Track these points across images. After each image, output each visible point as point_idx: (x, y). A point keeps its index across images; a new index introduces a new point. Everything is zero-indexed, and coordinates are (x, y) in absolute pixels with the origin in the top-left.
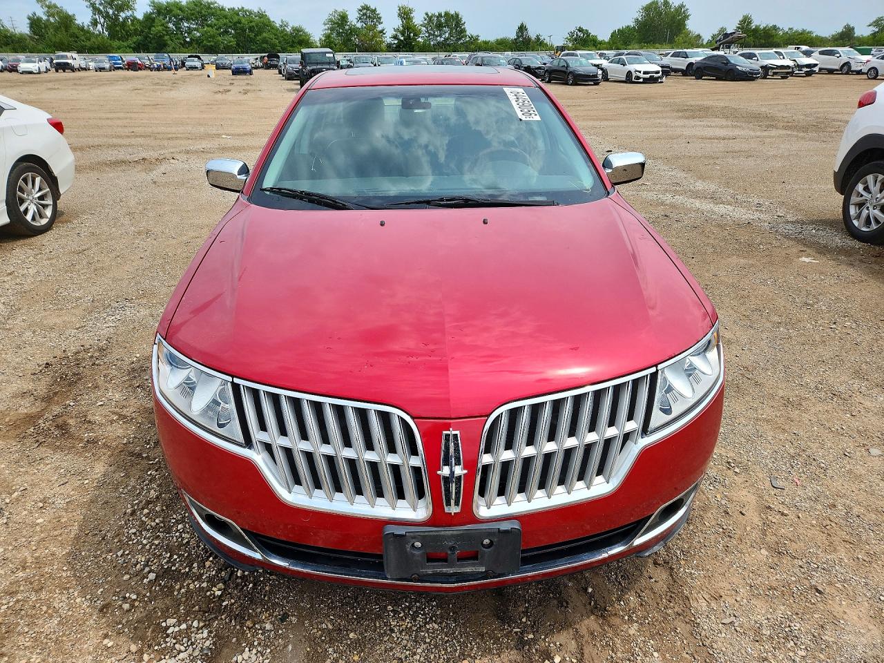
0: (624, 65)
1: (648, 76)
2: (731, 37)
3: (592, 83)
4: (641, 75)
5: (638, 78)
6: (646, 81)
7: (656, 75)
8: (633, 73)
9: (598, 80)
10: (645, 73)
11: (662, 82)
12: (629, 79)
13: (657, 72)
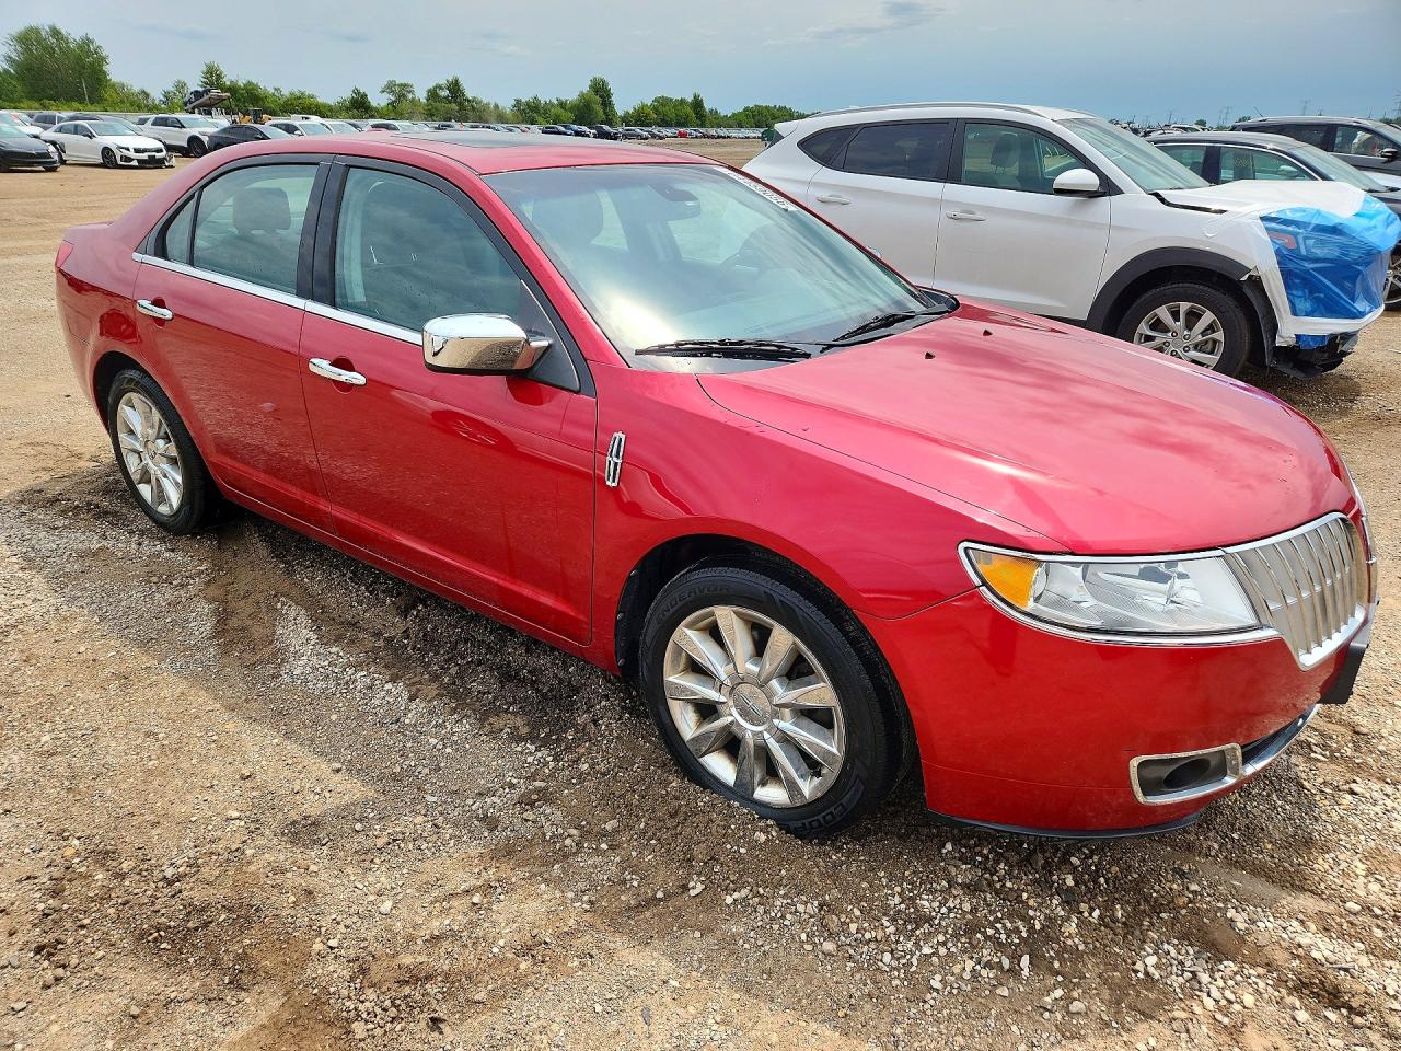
0: (91, 136)
1: (145, 156)
2: (206, 97)
3: (41, 168)
4: (132, 154)
5: (129, 159)
6: (143, 164)
7: (158, 155)
8: (115, 151)
9: (54, 162)
10: (137, 151)
11: (172, 167)
12: (108, 159)
13: (160, 151)
